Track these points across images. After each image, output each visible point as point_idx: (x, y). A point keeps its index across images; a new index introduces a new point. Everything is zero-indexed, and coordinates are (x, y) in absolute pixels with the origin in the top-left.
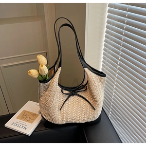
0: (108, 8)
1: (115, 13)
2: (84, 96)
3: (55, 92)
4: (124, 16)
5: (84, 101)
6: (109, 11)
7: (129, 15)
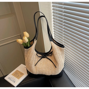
0: (52, 4)
1: (56, 7)
2: (50, 59)
3: (32, 54)
4: (61, 8)
5: (50, 61)
6: (53, 6)
7: (64, 7)
